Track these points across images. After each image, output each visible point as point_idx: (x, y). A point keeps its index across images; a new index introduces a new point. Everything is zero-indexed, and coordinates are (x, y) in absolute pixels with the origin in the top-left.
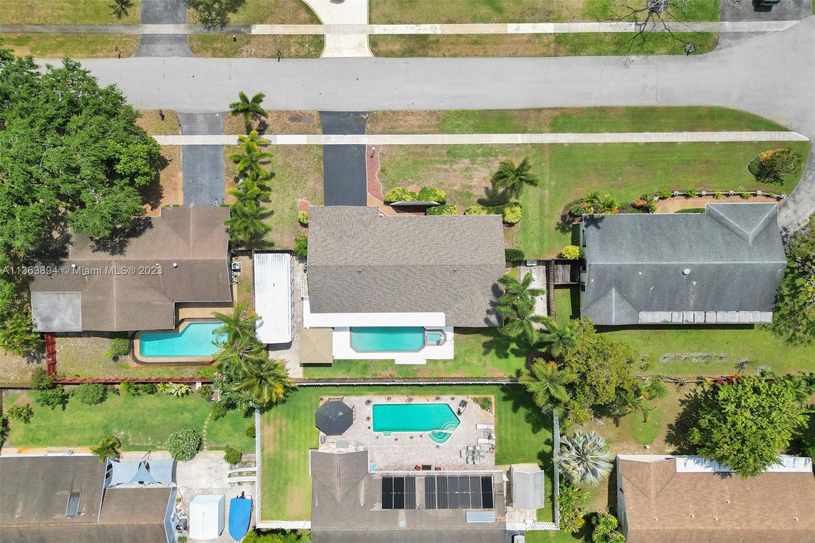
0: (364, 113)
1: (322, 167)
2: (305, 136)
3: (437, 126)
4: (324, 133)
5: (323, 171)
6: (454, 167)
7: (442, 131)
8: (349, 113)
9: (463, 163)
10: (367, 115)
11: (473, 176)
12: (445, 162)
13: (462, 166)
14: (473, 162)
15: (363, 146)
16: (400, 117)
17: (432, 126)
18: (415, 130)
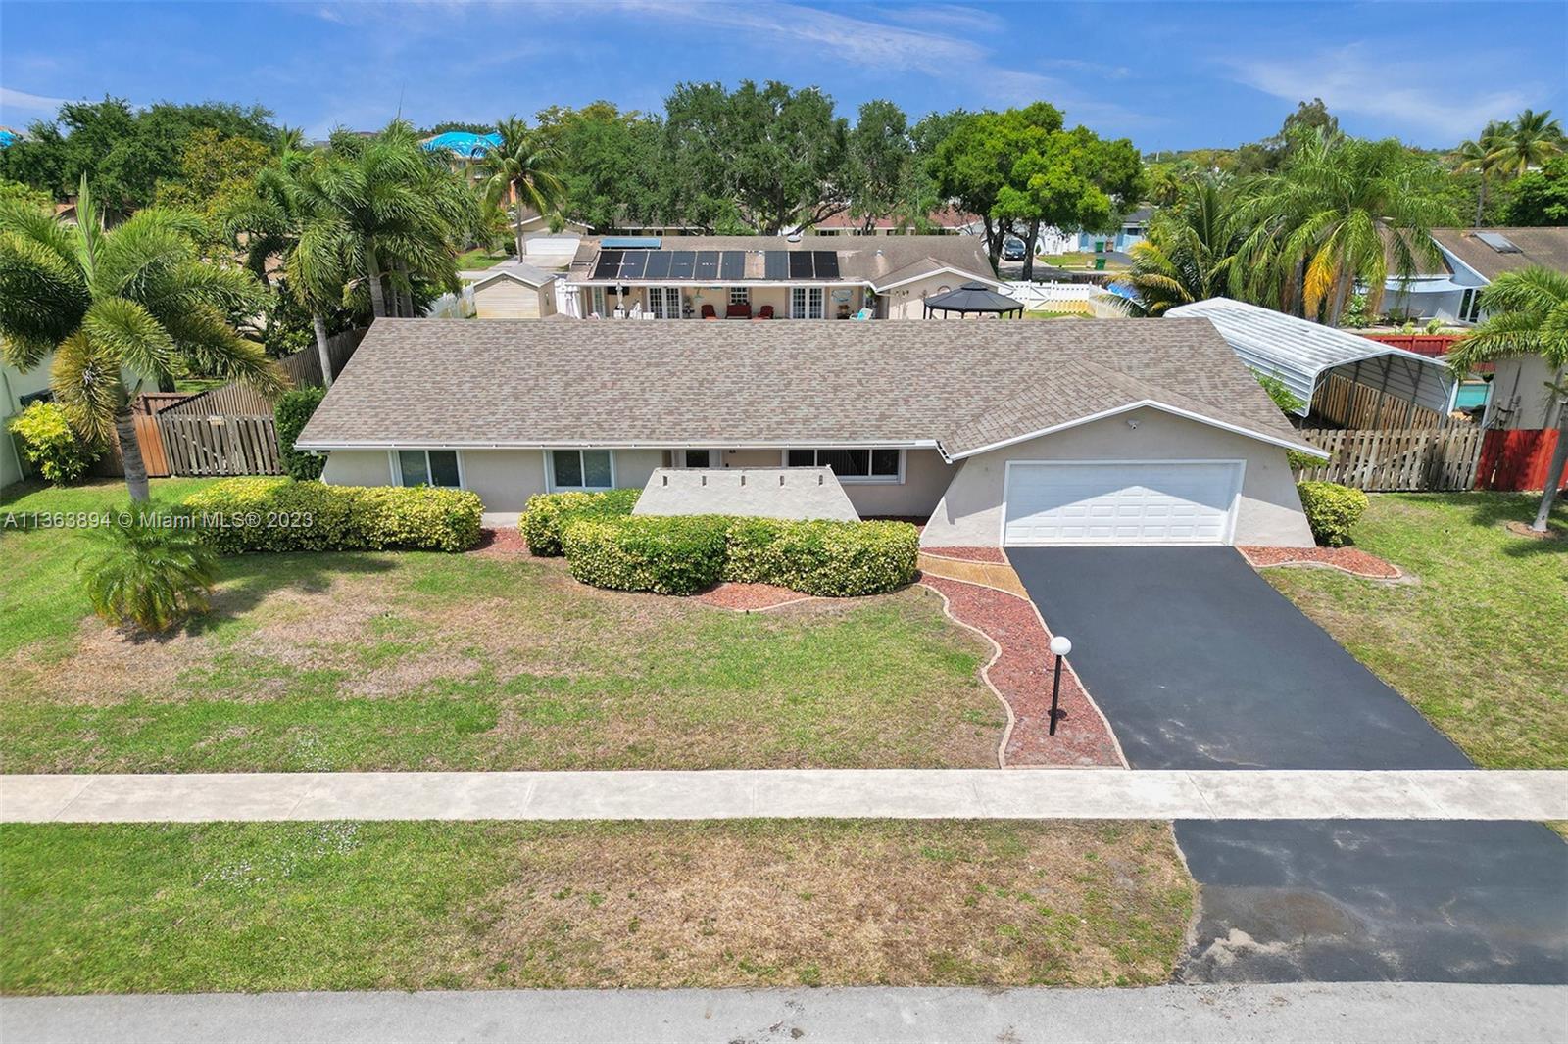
0: (1269, 970)
5: (1370, 665)
7: (486, 837)
9: (392, 683)
10: (1221, 954)
11: (359, 630)
12: (522, 684)
13: (407, 672)
14: (319, 684)
17: (562, 872)
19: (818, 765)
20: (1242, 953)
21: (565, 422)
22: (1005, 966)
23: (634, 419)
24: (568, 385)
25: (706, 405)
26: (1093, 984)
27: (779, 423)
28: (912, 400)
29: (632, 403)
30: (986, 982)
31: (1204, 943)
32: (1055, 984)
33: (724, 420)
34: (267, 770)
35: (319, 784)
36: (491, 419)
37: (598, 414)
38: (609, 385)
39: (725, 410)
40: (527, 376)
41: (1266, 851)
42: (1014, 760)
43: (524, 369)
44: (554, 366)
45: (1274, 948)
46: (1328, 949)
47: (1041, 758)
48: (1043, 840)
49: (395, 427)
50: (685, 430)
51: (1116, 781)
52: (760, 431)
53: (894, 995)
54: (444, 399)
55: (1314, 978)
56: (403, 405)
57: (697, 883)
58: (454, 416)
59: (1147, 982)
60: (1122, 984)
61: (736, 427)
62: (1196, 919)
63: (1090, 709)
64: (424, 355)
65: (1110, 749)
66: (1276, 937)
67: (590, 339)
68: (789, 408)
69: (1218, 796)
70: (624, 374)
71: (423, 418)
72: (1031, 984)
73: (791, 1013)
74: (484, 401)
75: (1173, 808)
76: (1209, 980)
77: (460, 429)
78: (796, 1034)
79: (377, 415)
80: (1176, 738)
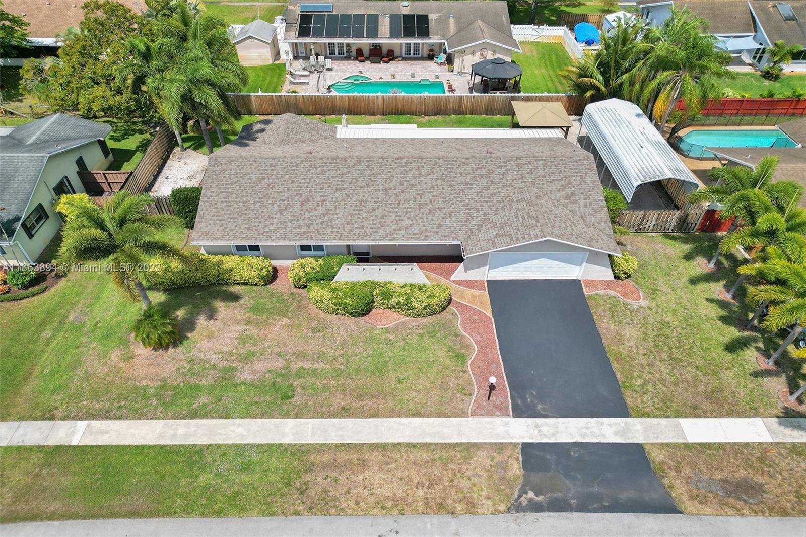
0: (536, 508)
1: (615, 366)
2: (692, 439)
3: (310, 468)
4: (639, 448)
5: (611, 359)
6: (280, 364)
7: (299, 452)
8: (583, 508)
9: (254, 372)
10: (524, 501)
11: (236, 342)
12: (301, 373)
13: (258, 366)
14: (228, 374)
15: (520, 411)
16: (421, 493)
17: (325, 467)
18: (376, 457)
19: (407, 416)
20: (530, 500)
21: (303, 229)
22: (459, 507)
23: (333, 227)
24: (302, 204)
25: (363, 218)
26: (483, 514)
27: (395, 230)
28: (453, 214)
29: (331, 217)
30: (453, 513)
31: (520, 496)
32: (473, 514)
33: (372, 228)
34: (220, 418)
35: (239, 425)
36: (272, 227)
37: (317, 224)
38: (320, 203)
39: (371, 221)
40: (283, 198)
41: (548, 457)
42: (474, 413)
43: (281, 192)
44: (295, 191)
45: (540, 499)
46: (556, 499)
47: (483, 412)
48: (478, 453)
49: (231, 233)
50: (354, 234)
51: (507, 424)
52: (387, 235)
53: (426, 519)
54: (249, 214)
55: (549, 511)
56: (232, 218)
57: (367, 473)
58: (255, 226)
59: (499, 512)
60: (492, 514)
61: (376, 232)
62: (519, 487)
63: (504, 386)
64: (236, 183)
65: (507, 408)
66: (542, 494)
67: (309, 170)
68: (400, 220)
69: (539, 431)
70: (327, 196)
71: (243, 227)
72: (466, 513)
73: (396, 525)
74: (267, 216)
75: (523, 437)
76: (518, 512)
77: (259, 234)
78: (397, 533)
79: (222, 225)
80: (532, 401)
